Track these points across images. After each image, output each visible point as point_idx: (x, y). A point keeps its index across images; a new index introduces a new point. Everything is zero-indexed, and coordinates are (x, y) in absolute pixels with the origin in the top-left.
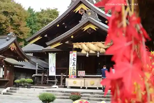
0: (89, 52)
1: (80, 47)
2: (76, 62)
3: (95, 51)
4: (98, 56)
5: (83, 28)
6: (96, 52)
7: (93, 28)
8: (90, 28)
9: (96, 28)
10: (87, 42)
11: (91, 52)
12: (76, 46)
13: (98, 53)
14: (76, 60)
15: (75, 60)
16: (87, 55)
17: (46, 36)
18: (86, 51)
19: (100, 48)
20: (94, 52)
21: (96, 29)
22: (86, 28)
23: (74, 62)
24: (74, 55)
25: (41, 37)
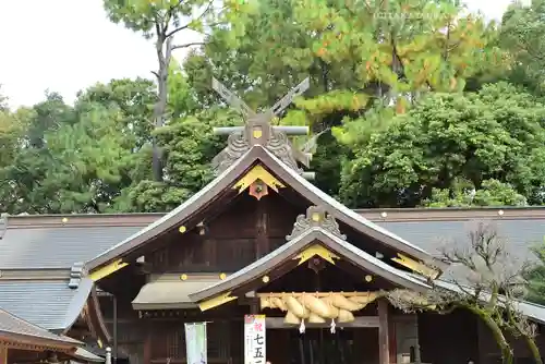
0: (306, 320)
1: (281, 305)
2: (264, 346)
3: (326, 318)
4: (333, 330)
5: (299, 257)
6: (328, 320)
7: (327, 256)
8: (316, 256)
9: (335, 256)
10: (301, 292)
11: (315, 320)
12: (267, 301)
13: (333, 325)
14: (264, 340)
15: (260, 341)
16: (302, 329)
17: (141, 260)
18: (297, 316)
19: (339, 308)
20: (322, 321)
21: (333, 259)
22: (305, 257)
23: (259, 346)
24: (258, 327)
25: (125, 264)
